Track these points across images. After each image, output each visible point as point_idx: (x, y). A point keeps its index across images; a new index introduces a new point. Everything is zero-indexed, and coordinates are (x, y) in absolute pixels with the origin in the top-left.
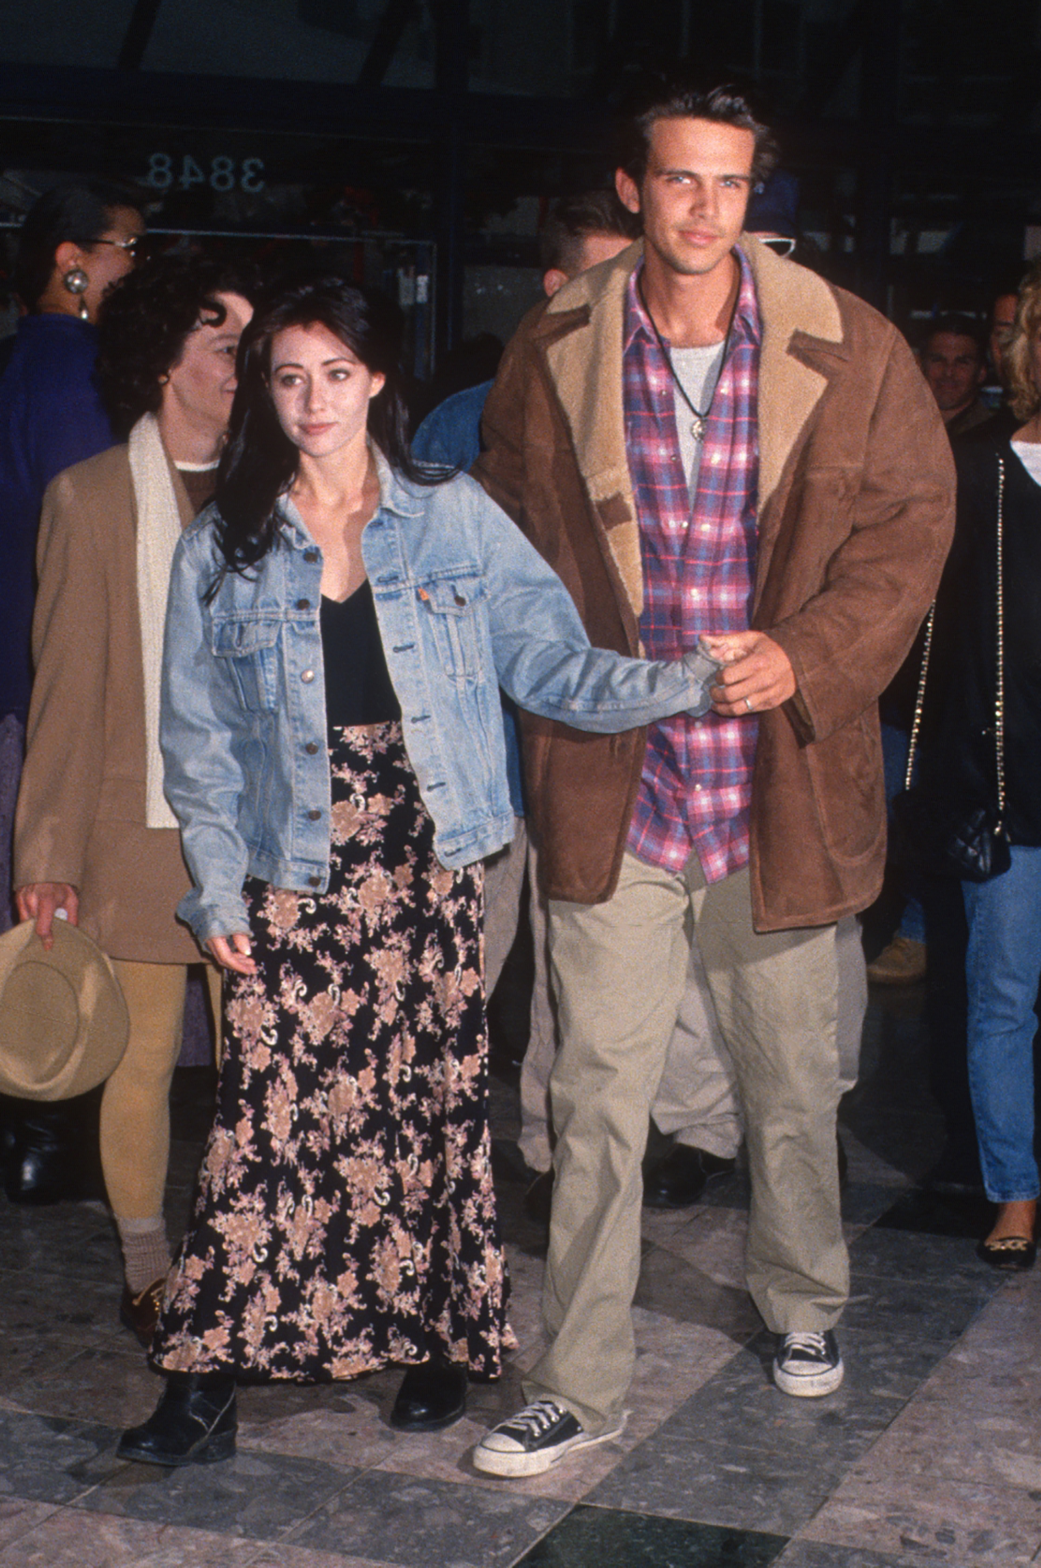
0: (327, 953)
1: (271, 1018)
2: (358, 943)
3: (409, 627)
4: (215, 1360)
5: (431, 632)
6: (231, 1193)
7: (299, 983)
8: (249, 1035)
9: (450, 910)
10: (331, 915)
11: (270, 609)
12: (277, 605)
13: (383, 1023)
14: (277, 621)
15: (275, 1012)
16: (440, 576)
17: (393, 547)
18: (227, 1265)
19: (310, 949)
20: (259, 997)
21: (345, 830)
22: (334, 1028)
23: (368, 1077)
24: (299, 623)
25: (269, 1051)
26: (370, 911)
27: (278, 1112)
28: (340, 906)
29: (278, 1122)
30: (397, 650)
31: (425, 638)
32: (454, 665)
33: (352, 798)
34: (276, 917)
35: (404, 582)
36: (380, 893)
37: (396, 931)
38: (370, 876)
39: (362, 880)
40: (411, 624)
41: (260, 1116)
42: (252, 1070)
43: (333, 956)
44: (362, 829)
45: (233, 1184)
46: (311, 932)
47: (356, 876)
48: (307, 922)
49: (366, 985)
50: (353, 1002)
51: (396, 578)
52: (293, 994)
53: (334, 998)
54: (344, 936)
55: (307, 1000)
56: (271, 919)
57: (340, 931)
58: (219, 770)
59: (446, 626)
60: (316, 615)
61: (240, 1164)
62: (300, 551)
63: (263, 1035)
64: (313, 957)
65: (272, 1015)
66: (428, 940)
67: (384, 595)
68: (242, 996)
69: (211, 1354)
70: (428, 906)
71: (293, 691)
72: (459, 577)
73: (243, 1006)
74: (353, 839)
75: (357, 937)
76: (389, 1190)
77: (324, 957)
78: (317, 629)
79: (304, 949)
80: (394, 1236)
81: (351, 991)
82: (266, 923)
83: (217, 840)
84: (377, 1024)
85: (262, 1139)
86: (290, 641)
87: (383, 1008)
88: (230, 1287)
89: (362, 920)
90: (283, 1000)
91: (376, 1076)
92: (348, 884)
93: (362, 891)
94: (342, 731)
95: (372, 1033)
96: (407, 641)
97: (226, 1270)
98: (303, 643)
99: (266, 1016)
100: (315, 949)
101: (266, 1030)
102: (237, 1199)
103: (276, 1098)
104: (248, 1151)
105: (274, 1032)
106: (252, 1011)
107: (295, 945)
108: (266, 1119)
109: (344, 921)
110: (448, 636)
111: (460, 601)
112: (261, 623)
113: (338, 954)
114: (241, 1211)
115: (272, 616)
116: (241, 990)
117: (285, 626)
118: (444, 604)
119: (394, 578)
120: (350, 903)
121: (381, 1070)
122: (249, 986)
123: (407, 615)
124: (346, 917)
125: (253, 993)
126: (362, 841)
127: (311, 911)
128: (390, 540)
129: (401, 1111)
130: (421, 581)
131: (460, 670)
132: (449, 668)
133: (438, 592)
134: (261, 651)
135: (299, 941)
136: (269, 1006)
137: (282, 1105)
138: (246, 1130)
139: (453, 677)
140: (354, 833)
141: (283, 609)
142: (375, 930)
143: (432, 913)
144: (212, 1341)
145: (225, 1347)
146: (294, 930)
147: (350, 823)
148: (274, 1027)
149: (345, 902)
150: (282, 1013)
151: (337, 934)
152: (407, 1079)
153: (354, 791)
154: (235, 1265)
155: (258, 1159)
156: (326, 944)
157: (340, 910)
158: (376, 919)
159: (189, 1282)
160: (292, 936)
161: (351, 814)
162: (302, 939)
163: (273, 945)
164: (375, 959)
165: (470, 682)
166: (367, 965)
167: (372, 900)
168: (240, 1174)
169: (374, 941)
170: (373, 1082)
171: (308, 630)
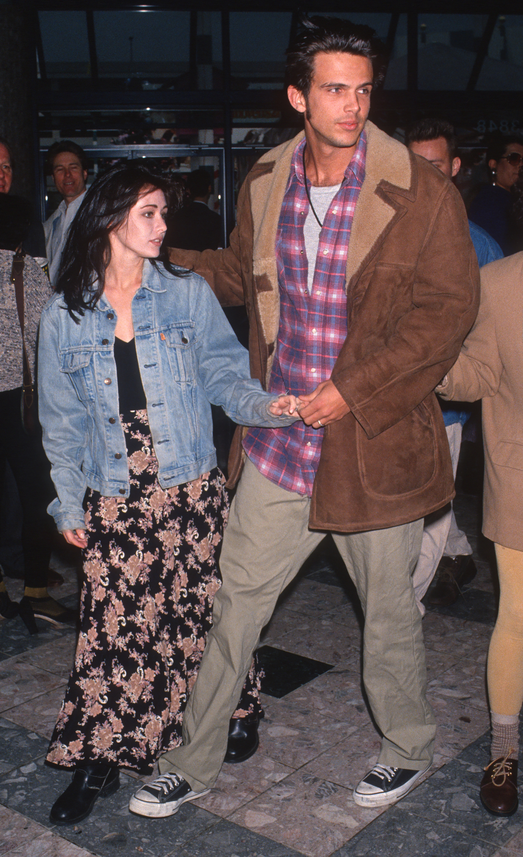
0: (135, 534)
1: (105, 571)
2: (151, 527)
3: (154, 354)
4: (74, 760)
5: (167, 356)
6: (87, 667)
7: (120, 551)
8: (94, 581)
9: (200, 507)
10: (136, 513)
11: (87, 346)
12: (91, 343)
13: (168, 569)
14: (90, 352)
15: (107, 568)
16: (174, 326)
17: (149, 310)
18: (84, 707)
19: (125, 532)
20: (99, 559)
21: (141, 466)
22: (141, 573)
23: (160, 597)
24: (102, 352)
25: (105, 589)
26: (157, 510)
27: (111, 621)
28: (140, 508)
29: (110, 626)
30: (146, 366)
31: (163, 360)
32: (179, 376)
33: (143, 449)
34: (105, 515)
35: (153, 329)
36: (161, 500)
37: (171, 519)
38: (156, 491)
39: (151, 493)
40: (155, 352)
41: (101, 625)
42: (96, 601)
43: (138, 535)
44: (149, 465)
45: (88, 663)
46: (125, 523)
47: (148, 491)
48: (122, 517)
49: (157, 549)
50: (150, 558)
51: (149, 327)
52: (117, 557)
53: (139, 558)
54: (144, 524)
55: (125, 560)
56: (103, 516)
57: (141, 522)
58: (69, 436)
59: (176, 354)
60: (112, 348)
61: (91, 652)
62: (104, 312)
63: (102, 581)
64: (127, 536)
65: (105, 569)
66: (189, 523)
67: (141, 336)
68: (90, 559)
69: (72, 756)
70: (188, 506)
71: (100, 390)
72: (185, 327)
73: (91, 564)
74: (145, 471)
75: (150, 524)
76: (172, 657)
77: (133, 536)
78: (112, 355)
79: (122, 532)
80: (177, 681)
81: (149, 552)
82: (101, 519)
83: (69, 475)
84: (165, 570)
85: (102, 637)
86: (98, 363)
87: (168, 561)
88: (85, 718)
89: (153, 515)
90: (111, 561)
91: (165, 597)
92: (144, 496)
93: (151, 499)
94: (135, 412)
95: (162, 575)
96: (152, 362)
97: (83, 709)
98: (105, 363)
99: (102, 570)
100: (128, 532)
101: (103, 578)
102: (91, 671)
103: (109, 614)
104: (95, 644)
105: (107, 579)
106: (95, 567)
107: (117, 530)
108: (104, 626)
109: (143, 516)
110: (177, 359)
111: (185, 341)
112: (82, 353)
113: (140, 534)
114: (93, 678)
115: (88, 349)
116: (89, 556)
117: (95, 354)
118: (174, 342)
119: (148, 327)
120: (145, 506)
121: (168, 594)
122: (93, 554)
123: (153, 347)
124: (144, 514)
125: (95, 557)
126: (150, 472)
127: (125, 511)
128: (149, 306)
129: (184, 613)
130: (162, 328)
131: (183, 379)
132: (177, 378)
133: (171, 335)
134: (83, 369)
135: (119, 528)
136: (104, 564)
137: (113, 618)
138: (93, 633)
139: (179, 382)
140: (145, 468)
141: (94, 345)
142: (160, 520)
143: (190, 509)
144: (73, 749)
145: (80, 752)
146: (116, 522)
147: (143, 463)
148: (107, 576)
149: (142, 505)
150: (111, 568)
151: (139, 523)
152: (185, 596)
153: (144, 445)
154: (89, 707)
155: (101, 649)
156: (133, 529)
157: (140, 510)
158: (160, 513)
159: (66, 715)
160: (115, 525)
161: (143, 458)
162: (120, 527)
163: (105, 531)
164: (161, 535)
165: (188, 385)
166: (157, 539)
167: (157, 504)
168: (91, 657)
169: (161, 526)
170: (164, 600)
171: (108, 356)
